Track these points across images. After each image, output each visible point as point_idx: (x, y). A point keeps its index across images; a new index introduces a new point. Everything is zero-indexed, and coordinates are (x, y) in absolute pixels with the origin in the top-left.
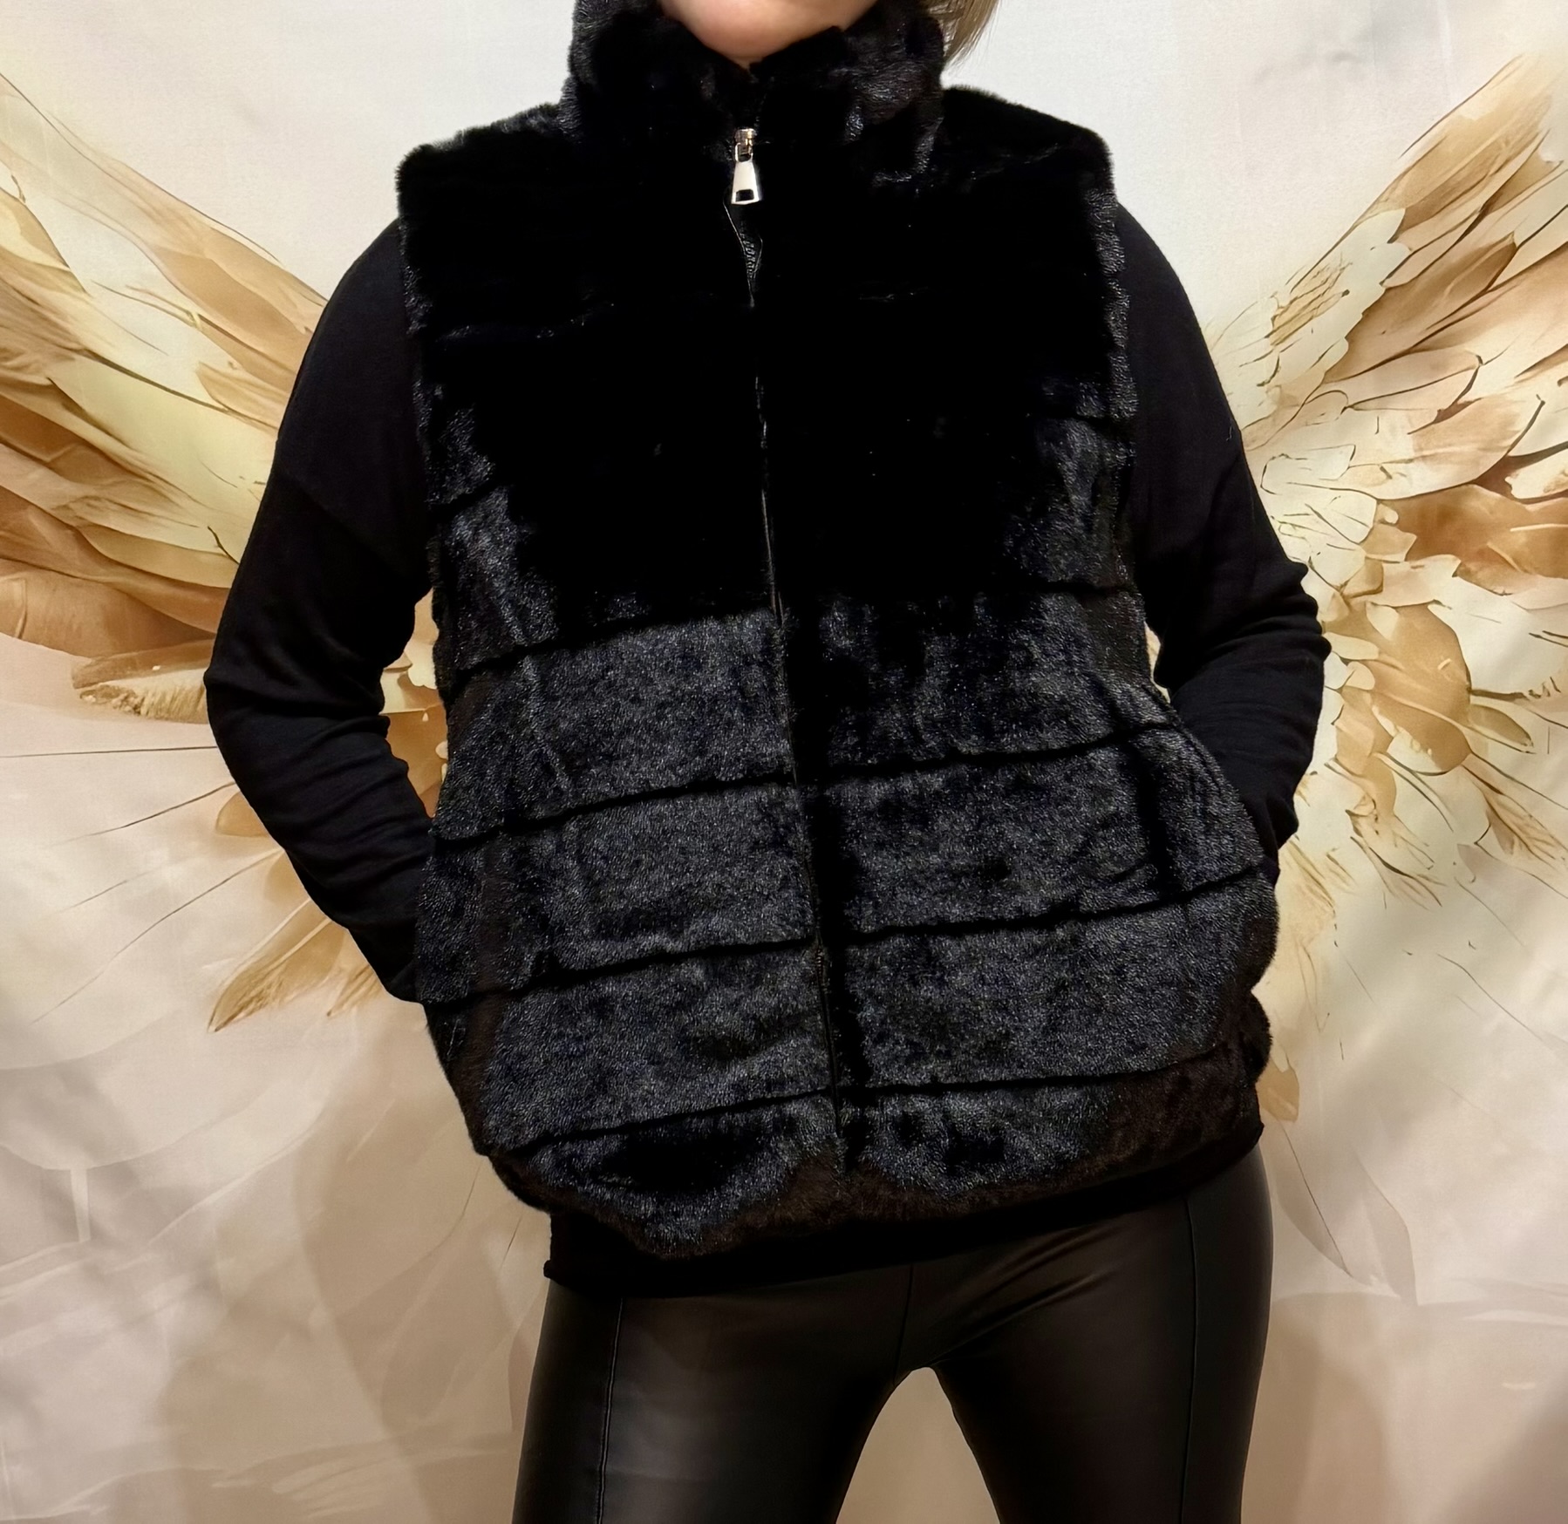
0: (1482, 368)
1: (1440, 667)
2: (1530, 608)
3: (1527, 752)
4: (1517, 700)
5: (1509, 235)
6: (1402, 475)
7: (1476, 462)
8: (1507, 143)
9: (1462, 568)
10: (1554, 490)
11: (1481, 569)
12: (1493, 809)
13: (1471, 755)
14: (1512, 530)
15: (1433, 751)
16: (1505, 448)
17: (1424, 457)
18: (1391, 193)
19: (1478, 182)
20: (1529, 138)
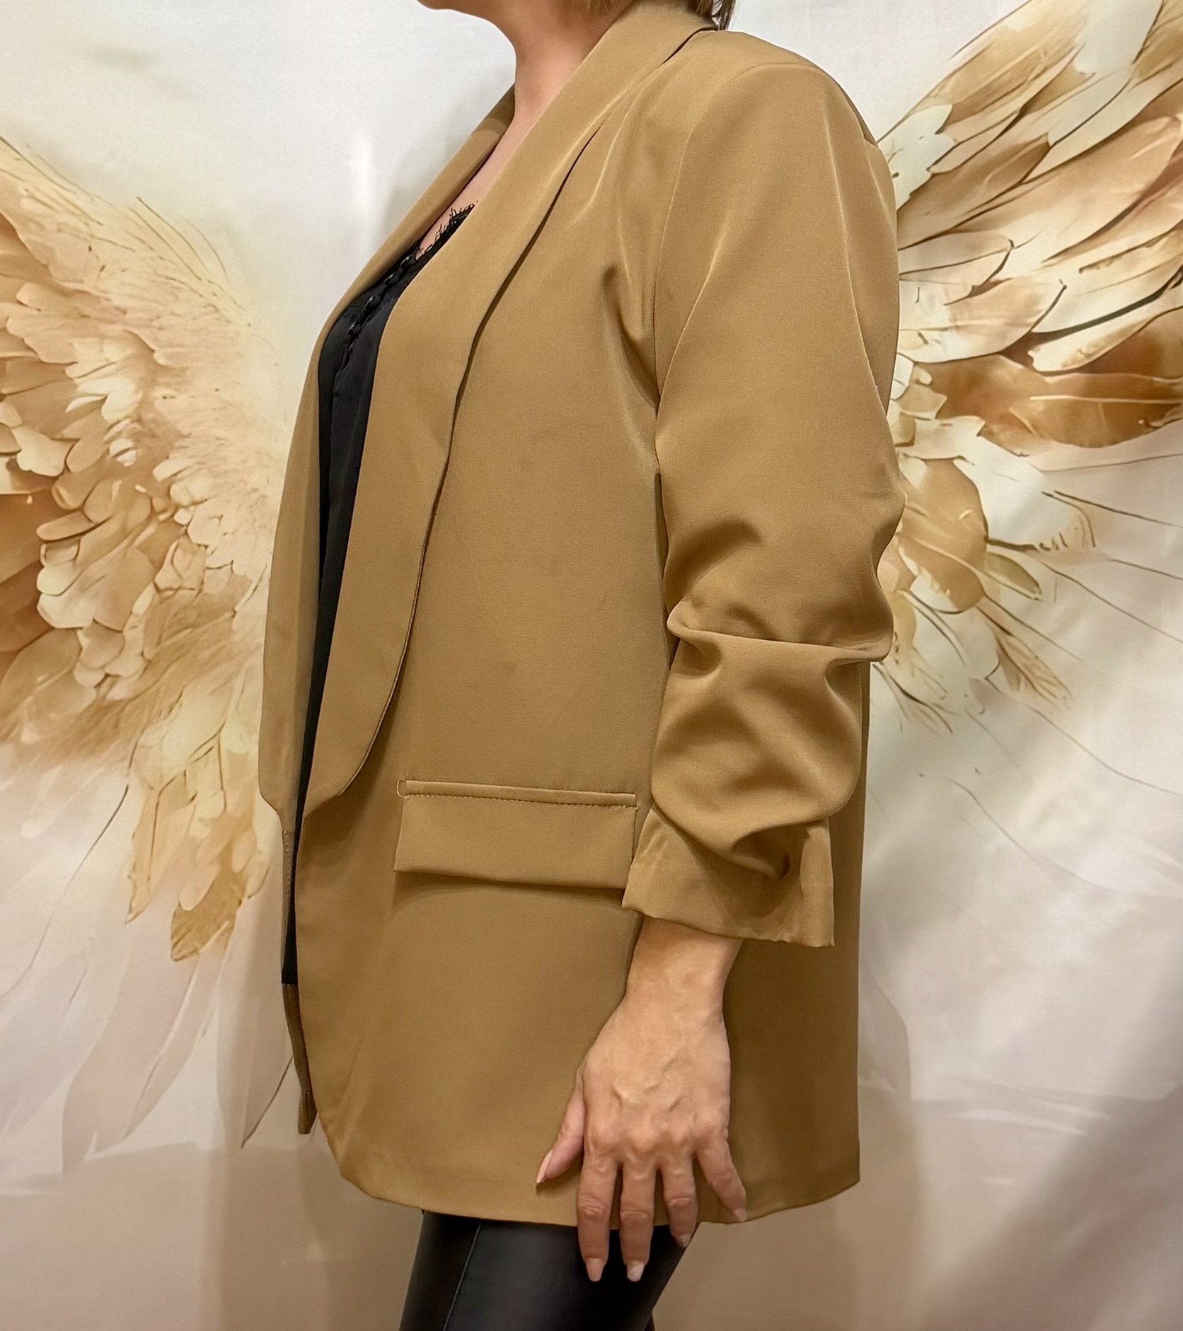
0: (1013, 251)
1: (962, 516)
2: (1046, 469)
3: (1036, 599)
4: (1030, 552)
5: (1044, 135)
6: (937, 341)
7: (1002, 335)
8: (1046, 54)
9: (985, 429)
10: (1070, 365)
11: (1003, 430)
12: (1003, 649)
13: (984, 599)
14: (1033, 398)
15: (951, 593)
16: (1028, 325)
17: (957, 327)
18: (940, 90)
19: (1018, 87)
20: (1066, 50)
